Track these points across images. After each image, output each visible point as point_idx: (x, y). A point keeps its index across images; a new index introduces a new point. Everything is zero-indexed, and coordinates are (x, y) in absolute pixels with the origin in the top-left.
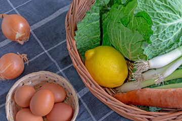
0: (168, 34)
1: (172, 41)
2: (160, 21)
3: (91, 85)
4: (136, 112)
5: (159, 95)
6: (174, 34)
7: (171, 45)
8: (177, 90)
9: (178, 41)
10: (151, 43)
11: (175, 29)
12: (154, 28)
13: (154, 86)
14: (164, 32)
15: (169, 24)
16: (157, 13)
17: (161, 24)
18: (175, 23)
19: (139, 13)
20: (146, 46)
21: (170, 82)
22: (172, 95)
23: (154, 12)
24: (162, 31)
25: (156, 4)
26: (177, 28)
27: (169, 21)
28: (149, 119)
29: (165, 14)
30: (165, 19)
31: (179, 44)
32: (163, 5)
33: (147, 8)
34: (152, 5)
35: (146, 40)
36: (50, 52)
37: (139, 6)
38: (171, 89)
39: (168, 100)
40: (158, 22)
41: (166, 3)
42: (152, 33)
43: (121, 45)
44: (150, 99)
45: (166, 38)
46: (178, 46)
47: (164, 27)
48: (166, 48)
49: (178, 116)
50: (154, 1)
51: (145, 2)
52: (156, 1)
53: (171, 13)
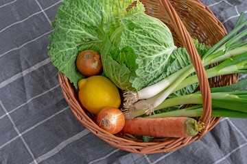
0: (155, 66)
1: (160, 72)
2: (146, 54)
3: (82, 118)
5: (148, 124)
6: (161, 65)
7: (159, 76)
8: (165, 119)
9: (166, 71)
11: (161, 60)
12: (138, 61)
13: (143, 116)
14: (151, 64)
15: (155, 56)
16: (142, 47)
17: (147, 56)
18: (161, 54)
19: (123, 49)
20: (133, 79)
21: (162, 111)
22: (160, 124)
23: (138, 46)
24: (148, 64)
25: (140, 38)
26: (164, 59)
27: (154, 53)
28: (138, 150)
29: (150, 46)
30: (150, 51)
31: (168, 74)
32: (147, 38)
33: (132, 43)
34: (136, 40)
37: (122, 41)
38: (159, 118)
39: (156, 129)
40: (144, 55)
41: (149, 36)
42: (137, 66)
43: (112, 76)
44: (140, 128)
45: (153, 70)
46: (167, 76)
47: (150, 59)
48: (155, 79)
49: (166, 145)
50: (137, 36)
51: (128, 38)
52: (139, 35)
53: (155, 45)
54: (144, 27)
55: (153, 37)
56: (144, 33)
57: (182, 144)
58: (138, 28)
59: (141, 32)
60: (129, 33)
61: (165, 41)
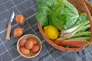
0: (72, 21)
1: (74, 24)
2: (70, 17)
3: (46, 39)
4: (62, 48)
5: (69, 42)
6: (75, 21)
7: (73, 25)
8: (76, 40)
9: (76, 24)
10: (67, 24)
11: (75, 20)
12: (67, 19)
13: (67, 39)
14: (71, 21)
15: (73, 18)
16: (69, 14)
17: (70, 18)
18: (75, 17)
19: (62, 15)
20: (65, 25)
21: (73, 38)
22: (74, 42)
23: (67, 14)
24: (70, 21)
25: (68, 11)
26: (76, 19)
27: (72, 17)
28: (66, 50)
29: (71, 15)
30: (71, 16)
31: (76, 25)
32: (70, 12)
33: (65, 13)
34: (67, 12)
35: (65, 24)
36: (32, 28)
37: (62, 12)
38: (73, 40)
39: (72, 44)
40: (69, 17)
42: (67, 21)
43: (56, 25)
44: (66, 44)
45: (72, 23)
46: (76, 26)
47: (71, 19)
48: (72, 26)
49: (76, 49)
50: (67, 10)
51: (64, 11)
52: (68, 10)
53: (73, 14)
54: (69, 7)
55: (73, 11)
56: (70, 10)
57: (81, 49)
58: (67, 8)
59: (68, 9)
60: (64, 9)
61: (76, 13)
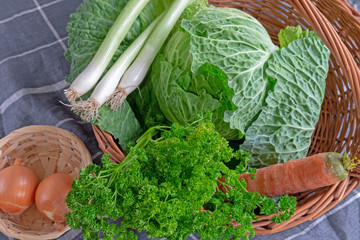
0: (256, 85)
2: (237, 69)
10: (237, 108)
14: (250, 84)
15: (253, 69)
16: (228, 59)
19: (199, 70)
23: (221, 59)
24: (245, 85)
25: (220, 45)
27: (250, 64)
28: (266, 227)
29: (241, 55)
30: (243, 63)
32: (232, 43)
33: (210, 57)
34: (215, 49)
37: (195, 58)
40: (234, 72)
41: (234, 38)
45: (255, 93)
47: (247, 76)
49: (310, 209)
50: (215, 43)
51: (202, 49)
52: (219, 41)
53: (249, 52)
54: (222, 27)
55: (241, 38)
56: (224, 35)
58: (213, 30)
59: (220, 35)
60: (201, 41)
